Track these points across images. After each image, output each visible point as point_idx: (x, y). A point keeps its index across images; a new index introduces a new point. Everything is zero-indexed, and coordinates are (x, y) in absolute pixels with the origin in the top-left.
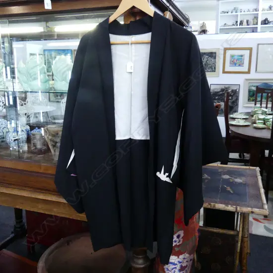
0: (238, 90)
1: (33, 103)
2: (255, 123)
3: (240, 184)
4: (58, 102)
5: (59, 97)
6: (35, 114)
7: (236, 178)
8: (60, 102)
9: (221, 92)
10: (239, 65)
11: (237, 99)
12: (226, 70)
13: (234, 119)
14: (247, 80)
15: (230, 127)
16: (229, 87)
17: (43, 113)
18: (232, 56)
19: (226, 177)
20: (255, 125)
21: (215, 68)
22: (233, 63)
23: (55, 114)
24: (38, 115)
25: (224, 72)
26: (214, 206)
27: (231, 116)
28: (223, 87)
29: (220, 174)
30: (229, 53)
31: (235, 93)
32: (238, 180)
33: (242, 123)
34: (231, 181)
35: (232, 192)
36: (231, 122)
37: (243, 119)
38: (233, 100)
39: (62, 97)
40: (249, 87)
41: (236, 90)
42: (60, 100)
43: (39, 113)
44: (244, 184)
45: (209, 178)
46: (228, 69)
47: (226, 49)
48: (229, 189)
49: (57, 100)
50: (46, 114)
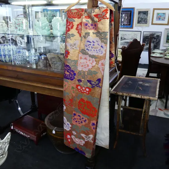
0: (160, 36)
1: (37, 41)
2: (166, 56)
3: (147, 86)
4: (52, 41)
5: (52, 38)
6: (39, 48)
7: (146, 83)
8: (53, 41)
9: (149, 36)
10: (162, 20)
11: (160, 41)
12: (154, 23)
13: (154, 53)
14: (166, 29)
15: (151, 58)
16: (155, 34)
17: (43, 47)
18: (158, 14)
19: (141, 83)
20: (165, 57)
21: (147, 22)
22: (159, 18)
23: (50, 48)
24: (40, 49)
25: (152, 24)
26: (131, 95)
27: (153, 51)
28: (151, 33)
29: (138, 81)
30: (156, 12)
31: (159, 37)
32: (147, 85)
33: (158, 55)
34: (143, 85)
35: (141, 89)
36: (152, 55)
37: (159, 53)
38: (157, 41)
39: (54, 38)
40: (167, 34)
41: (159, 36)
42: (52, 40)
43: (41, 48)
44: (149, 87)
45: (132, 83)
46: (155, 22)
47: (154, 9)
48: (140, 88)
49: (51, 40)
50: (45, 48)
